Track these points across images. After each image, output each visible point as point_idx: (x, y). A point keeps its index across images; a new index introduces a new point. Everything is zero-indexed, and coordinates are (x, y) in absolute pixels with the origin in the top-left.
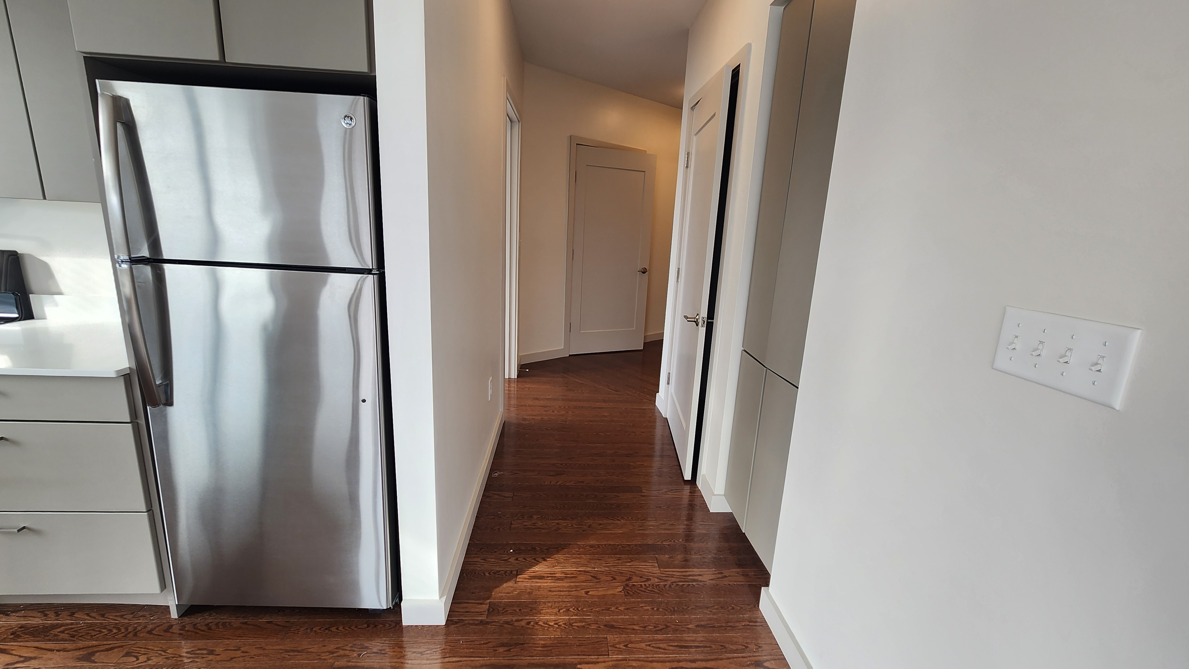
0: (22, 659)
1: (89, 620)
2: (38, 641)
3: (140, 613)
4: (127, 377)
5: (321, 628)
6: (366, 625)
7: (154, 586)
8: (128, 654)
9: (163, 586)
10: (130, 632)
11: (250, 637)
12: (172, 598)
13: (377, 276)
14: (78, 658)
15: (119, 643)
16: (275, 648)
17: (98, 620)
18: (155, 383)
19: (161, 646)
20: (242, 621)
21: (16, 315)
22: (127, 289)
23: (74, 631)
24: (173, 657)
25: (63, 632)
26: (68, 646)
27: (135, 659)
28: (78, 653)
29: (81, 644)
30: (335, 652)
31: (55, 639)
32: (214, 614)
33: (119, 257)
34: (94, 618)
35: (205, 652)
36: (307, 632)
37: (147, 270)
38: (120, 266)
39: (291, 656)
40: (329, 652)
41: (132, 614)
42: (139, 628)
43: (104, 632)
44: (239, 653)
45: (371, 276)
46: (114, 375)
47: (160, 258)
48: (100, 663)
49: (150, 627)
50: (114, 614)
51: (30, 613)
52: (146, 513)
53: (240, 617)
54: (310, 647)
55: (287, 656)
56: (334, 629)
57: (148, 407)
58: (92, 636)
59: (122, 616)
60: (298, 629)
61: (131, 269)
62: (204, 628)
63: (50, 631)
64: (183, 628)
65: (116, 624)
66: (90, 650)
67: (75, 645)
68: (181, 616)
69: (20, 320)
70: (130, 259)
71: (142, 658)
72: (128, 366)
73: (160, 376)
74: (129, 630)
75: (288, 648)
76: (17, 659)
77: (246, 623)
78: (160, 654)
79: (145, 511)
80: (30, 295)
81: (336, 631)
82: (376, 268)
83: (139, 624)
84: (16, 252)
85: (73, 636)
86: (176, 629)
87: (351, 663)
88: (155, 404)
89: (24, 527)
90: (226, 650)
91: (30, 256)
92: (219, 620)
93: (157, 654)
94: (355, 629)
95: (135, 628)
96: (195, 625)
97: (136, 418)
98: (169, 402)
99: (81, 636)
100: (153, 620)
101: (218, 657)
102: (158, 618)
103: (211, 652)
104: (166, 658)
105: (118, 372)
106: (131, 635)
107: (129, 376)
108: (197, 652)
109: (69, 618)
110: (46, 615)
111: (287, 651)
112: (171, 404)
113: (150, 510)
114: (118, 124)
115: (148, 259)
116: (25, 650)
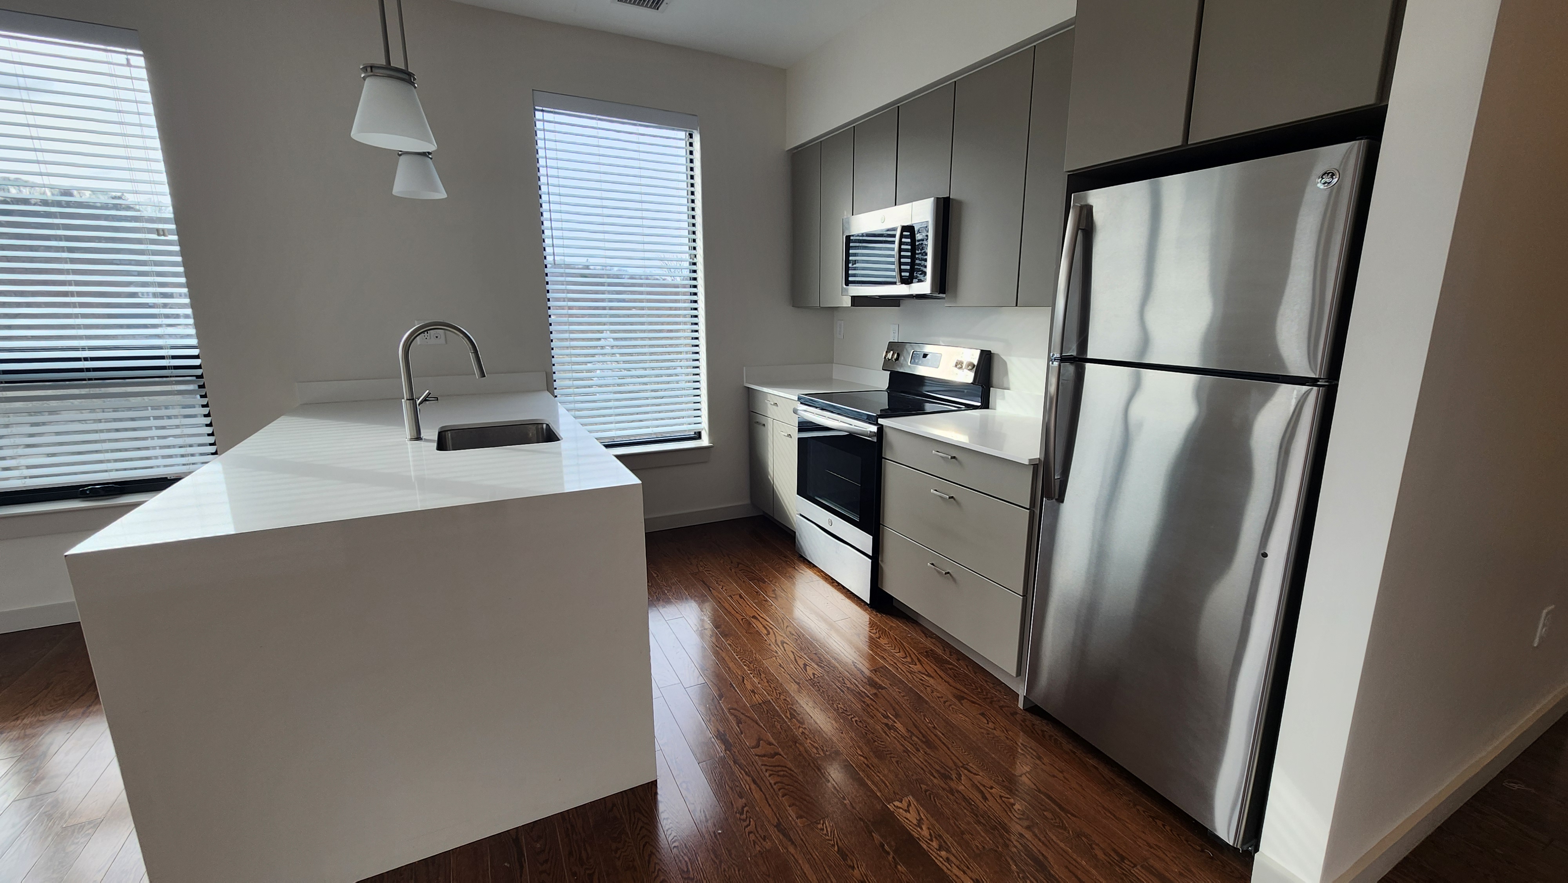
0: (926, 673)
1: (967, 671)
2: (937, 666)
3: (998, 688)
4: (1035, 466)
5: (1145, 811)
6: (1199, 848)
7: (1012, 670)
8: (983, 714)
9: (1019, 672)
10: (989, 698)
11: (1074, 769)
12: (1023, 688)
13: (1324, 388)
14: (954, 695)
15: (979, 702)
16: (1094, 795)
17: (971, 673)
18: (1054, 477)
19: (1005, 724)
20: (1071, 748)
21: (979, 404)
22: (1053, 389)
23: (957, 673)
24: (1011, 740)
25: (951, 669)
26: (951, 681)
27: (986, 722)
28: (955, 691)
29: (958, 686)
30: (1154, 848)
31: (945, 671)
32: (1051, 726)
33: (1053, 355)
34: (970, 671)
35: (1035, 753)
36: (1129, 804)
37: (1070, 369)
38: (1052, 363)
39: (1107, 815)
40: (1147, 843)
41: (994, 684)
42: (995, 699)
43: (973, 686)
44: (1060, 776)
45: (1315, 388)
46: (1027, 463)
47: (1085, 357)
48: (966, 708)
49: (1002, 703)
50: (982, 677)
51: (937, 643)
52: (1022, 597)
53: (1071, 744)
54: (1128, 821)
55: (1102, 812)
56: (1160, 823)
57: (1044, 499)
58: (965, 684)
59: (986, 681)
60: (1121, 794)
61: (1060, 365)
62: (1040, 732)
63: (944, 663)
64: (1024, 721)
65: (981, 685)
66: (962, 694)
67: (955, 684)
68: (1026, 709)
69: (980, 409)
70: (1061, 357)
71: (991, 725)
72: (1039, 457)
73: (1060, 472)
74: (988, 696)
75: (1106, 806)
76: (924, 671)
77: (1074, 753)
78: (1003, 731)
79: (1021, 594)
80: (991, 388)
81: (1162, 826)
82: (1324, 378)
83: (996, 696)
84: (990, 351)
85: (955, 677)
86: (1018, 717)
87: (1169, 875)
88: (1049, 497)
89: (949, 572)
90: (1051, 764)
91: (998, 354)
92: (1053, 734)
93: (1001, 729)
94: (1185, 842)
95: (992, 698)
96: (1034, 725)
97: (1034, 507)
98: (1061, 499)
99: (960, 680)
100: (1005, 698)
101: (1043, 765)
102: (1009, 700)
103: (1039, 758)
104: (1006, 737)
105: (1030, 460)
106: (988, 700)
107: (1038, 466)
108: (1028, 748)
109: (955, 660)
110: (945, 651)
111: (1104, 807)
112: (1063, 502)
113: (1025, 595)
114: (1079, 232)
115: (1075, 357)
116: (929, 667)
